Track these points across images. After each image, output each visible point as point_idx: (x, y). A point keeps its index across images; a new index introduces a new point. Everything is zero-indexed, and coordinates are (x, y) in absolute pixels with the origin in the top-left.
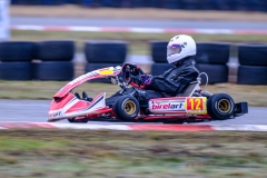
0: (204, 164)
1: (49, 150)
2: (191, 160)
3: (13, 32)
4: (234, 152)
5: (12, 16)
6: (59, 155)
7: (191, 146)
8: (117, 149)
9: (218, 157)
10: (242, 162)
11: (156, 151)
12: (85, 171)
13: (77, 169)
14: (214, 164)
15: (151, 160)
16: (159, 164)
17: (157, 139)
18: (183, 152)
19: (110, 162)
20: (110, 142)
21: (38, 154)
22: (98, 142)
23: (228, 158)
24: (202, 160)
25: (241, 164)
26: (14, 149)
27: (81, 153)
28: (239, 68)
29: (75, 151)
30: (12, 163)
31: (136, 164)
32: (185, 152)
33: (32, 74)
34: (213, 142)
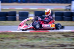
0: (47, 40)
1: (10, 37)
2: (44, 39)
3: (2, 9)
4: (54, 37)
5: (2, 5)
6: (13, 38)
7: (44, 36)
8: (27, 37)
9: (50, 38)
10: (56, 39)
11: (36, 37)
12: (19, 42)
13: (17, 42)
14: (49, 40)
15: (35, 39)
16: (36, 40)
17: (36, 34)
18: (42, 37)
19: (25, 40)
20: (25, 35)
21: (8, 38)
22: (22, 35)
23: (53, 38)
24: (46, 39)
25: (56, 40)
26: (2, 37)
27: (18, 38)
28: (55, 17)
29: (17, 37)
30: (2, 40)
31: (31, 40)
32: (43, 37)
33: (6, 19)
34: (49, 34)
